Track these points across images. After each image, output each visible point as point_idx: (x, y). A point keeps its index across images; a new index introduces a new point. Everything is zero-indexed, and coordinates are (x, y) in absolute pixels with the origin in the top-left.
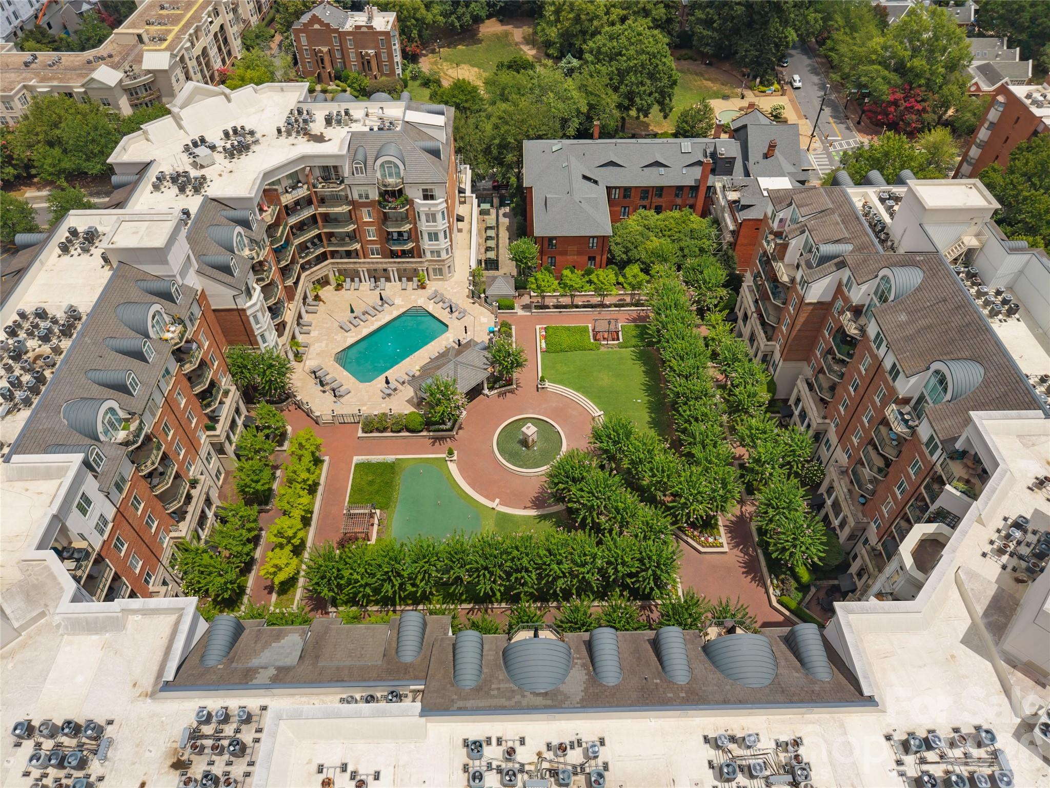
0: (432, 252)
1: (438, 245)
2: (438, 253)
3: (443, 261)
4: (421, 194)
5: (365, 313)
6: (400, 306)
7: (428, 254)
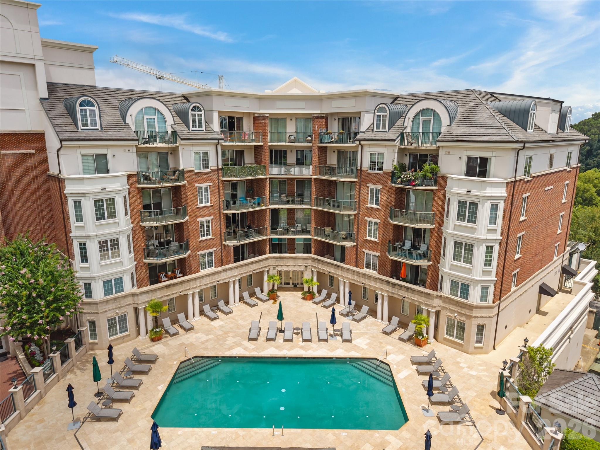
0: (454, 284)
1: (469, 271)
2: (465, 289)
3: (471, 307)
4: (463, 165)
5: (298, 331)
6: (357, 348)
7: (447, 286)
